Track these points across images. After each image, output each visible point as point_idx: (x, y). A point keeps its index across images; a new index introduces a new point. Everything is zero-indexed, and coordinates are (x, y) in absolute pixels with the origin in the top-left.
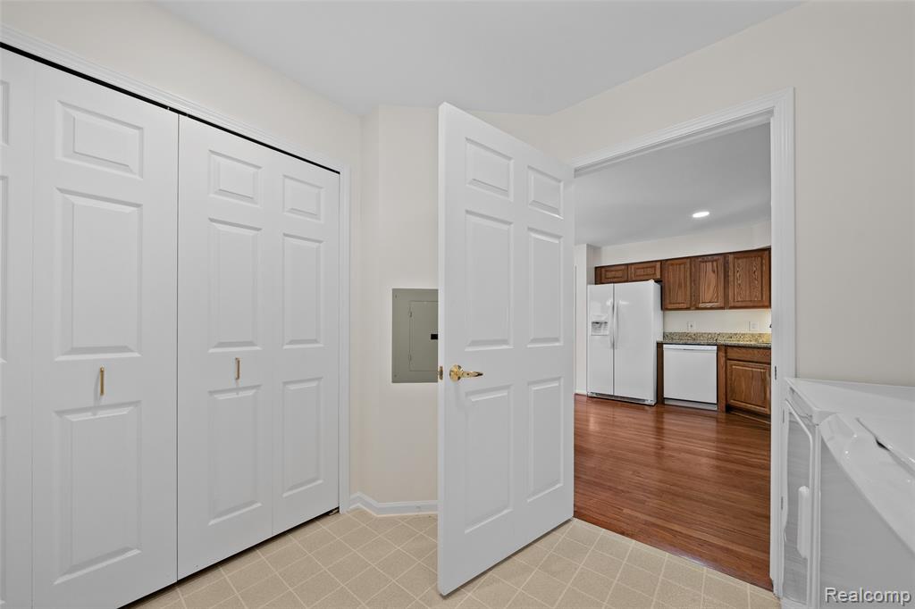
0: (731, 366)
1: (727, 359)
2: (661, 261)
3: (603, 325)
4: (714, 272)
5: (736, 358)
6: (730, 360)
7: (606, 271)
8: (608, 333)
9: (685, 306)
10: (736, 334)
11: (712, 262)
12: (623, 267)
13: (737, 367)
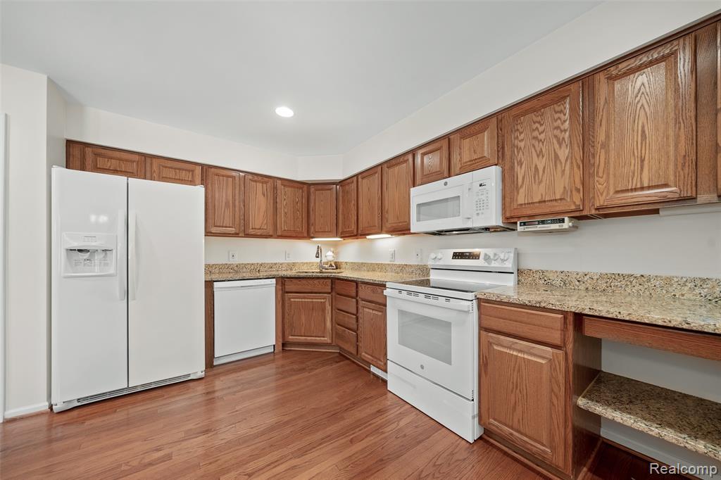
0: (290, 298)
1: (285, 292)
2: (202, 165)
3: (98, 257)
4: (264, 195)
5: (294, 290)
6: (287, 292)
7: (97, 155)
8: (112, 271)
9: (232, 230)
10: (276, 264)
11: (262, 183)
12: (136, 158)
13: (295, 299)
